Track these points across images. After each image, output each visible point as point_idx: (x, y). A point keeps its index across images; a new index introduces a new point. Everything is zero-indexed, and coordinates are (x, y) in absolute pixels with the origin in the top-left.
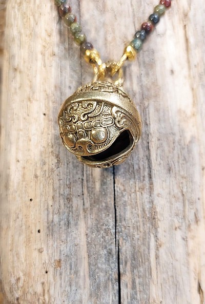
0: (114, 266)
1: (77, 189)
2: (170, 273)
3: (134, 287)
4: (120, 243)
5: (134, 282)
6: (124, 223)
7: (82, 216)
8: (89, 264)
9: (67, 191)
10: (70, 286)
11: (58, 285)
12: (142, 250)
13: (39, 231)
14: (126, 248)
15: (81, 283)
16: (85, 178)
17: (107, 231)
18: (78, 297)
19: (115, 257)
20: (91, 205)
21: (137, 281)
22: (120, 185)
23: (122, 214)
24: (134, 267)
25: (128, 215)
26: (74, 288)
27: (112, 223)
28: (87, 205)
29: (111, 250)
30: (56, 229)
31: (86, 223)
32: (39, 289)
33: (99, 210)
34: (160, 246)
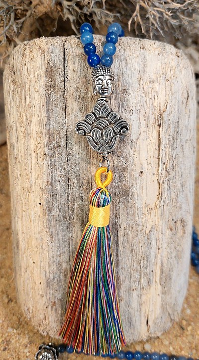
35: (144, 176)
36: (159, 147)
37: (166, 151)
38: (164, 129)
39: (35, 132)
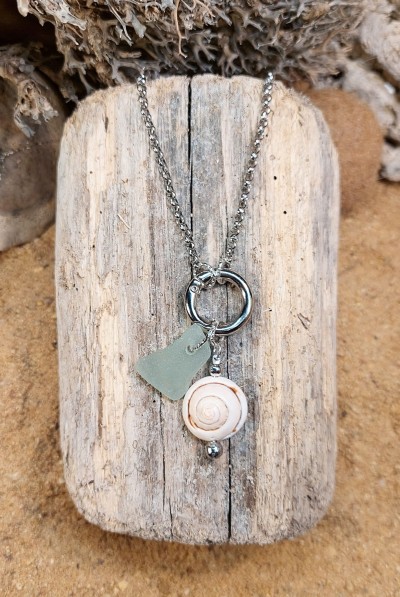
0: (194, 144)
4: (186, 166)
6: (183, 187)
7: (229, 195)
8: (221, 145)
10: (241, 122)
14: (181, 161)
15: (230, 126)
16: (225, 237)
17: (201, 178)
19: (193, 152)
20: (218, 206)
23: (184, 197)
26: (238, 121)
29: (197, 159)
31: (224, 188)
33: (208, 201)
34: (144, 162)
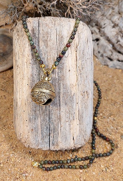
0: (48, 131)
1: (38, 108)
2: (64, 135)
3: (54, 138)
4: (50, 125)
5: (54, 136)
6: (51, 119)
7: (39, 117)
8: (41, 130)
9: (35, 109)
11: (32, 136)
12: (56, 127)
13: (27, 121)
14: (52, 126)
15: (39, 136)
17: (46, 121)
18: (38, 139)
19: (49, 129)
21: (55, 136)
22: (51, 108)
23: (51, 116)
24: (54, 132)
25: (53, 117)
26: (36, 137)
27: (48, 119)
28: (41, 113)
29: (47, 127)
30: (31, 120)
31: (41, 119)
32: (27, 137)
33: (44, 115)
34: (62, 127)
35: (70, 72)
36: (77, 60)
37: (79, 62)
38: (78, 53)
39: (26, 54)
